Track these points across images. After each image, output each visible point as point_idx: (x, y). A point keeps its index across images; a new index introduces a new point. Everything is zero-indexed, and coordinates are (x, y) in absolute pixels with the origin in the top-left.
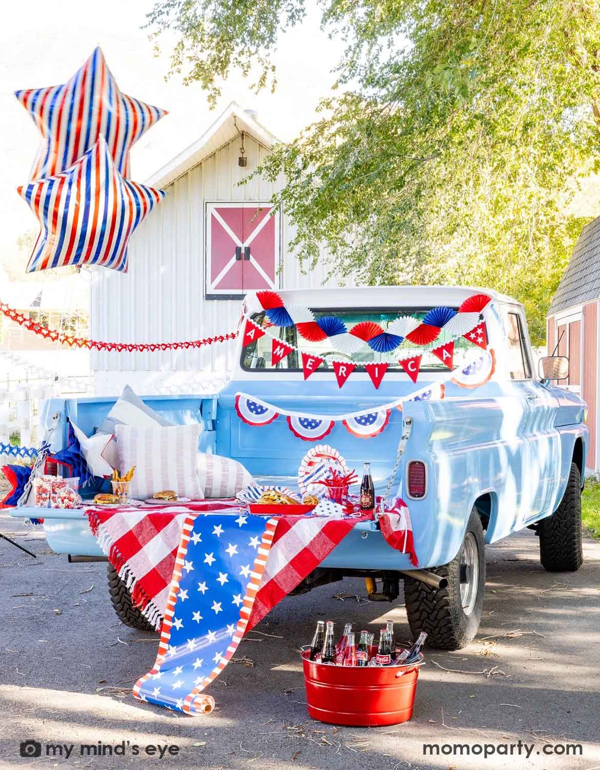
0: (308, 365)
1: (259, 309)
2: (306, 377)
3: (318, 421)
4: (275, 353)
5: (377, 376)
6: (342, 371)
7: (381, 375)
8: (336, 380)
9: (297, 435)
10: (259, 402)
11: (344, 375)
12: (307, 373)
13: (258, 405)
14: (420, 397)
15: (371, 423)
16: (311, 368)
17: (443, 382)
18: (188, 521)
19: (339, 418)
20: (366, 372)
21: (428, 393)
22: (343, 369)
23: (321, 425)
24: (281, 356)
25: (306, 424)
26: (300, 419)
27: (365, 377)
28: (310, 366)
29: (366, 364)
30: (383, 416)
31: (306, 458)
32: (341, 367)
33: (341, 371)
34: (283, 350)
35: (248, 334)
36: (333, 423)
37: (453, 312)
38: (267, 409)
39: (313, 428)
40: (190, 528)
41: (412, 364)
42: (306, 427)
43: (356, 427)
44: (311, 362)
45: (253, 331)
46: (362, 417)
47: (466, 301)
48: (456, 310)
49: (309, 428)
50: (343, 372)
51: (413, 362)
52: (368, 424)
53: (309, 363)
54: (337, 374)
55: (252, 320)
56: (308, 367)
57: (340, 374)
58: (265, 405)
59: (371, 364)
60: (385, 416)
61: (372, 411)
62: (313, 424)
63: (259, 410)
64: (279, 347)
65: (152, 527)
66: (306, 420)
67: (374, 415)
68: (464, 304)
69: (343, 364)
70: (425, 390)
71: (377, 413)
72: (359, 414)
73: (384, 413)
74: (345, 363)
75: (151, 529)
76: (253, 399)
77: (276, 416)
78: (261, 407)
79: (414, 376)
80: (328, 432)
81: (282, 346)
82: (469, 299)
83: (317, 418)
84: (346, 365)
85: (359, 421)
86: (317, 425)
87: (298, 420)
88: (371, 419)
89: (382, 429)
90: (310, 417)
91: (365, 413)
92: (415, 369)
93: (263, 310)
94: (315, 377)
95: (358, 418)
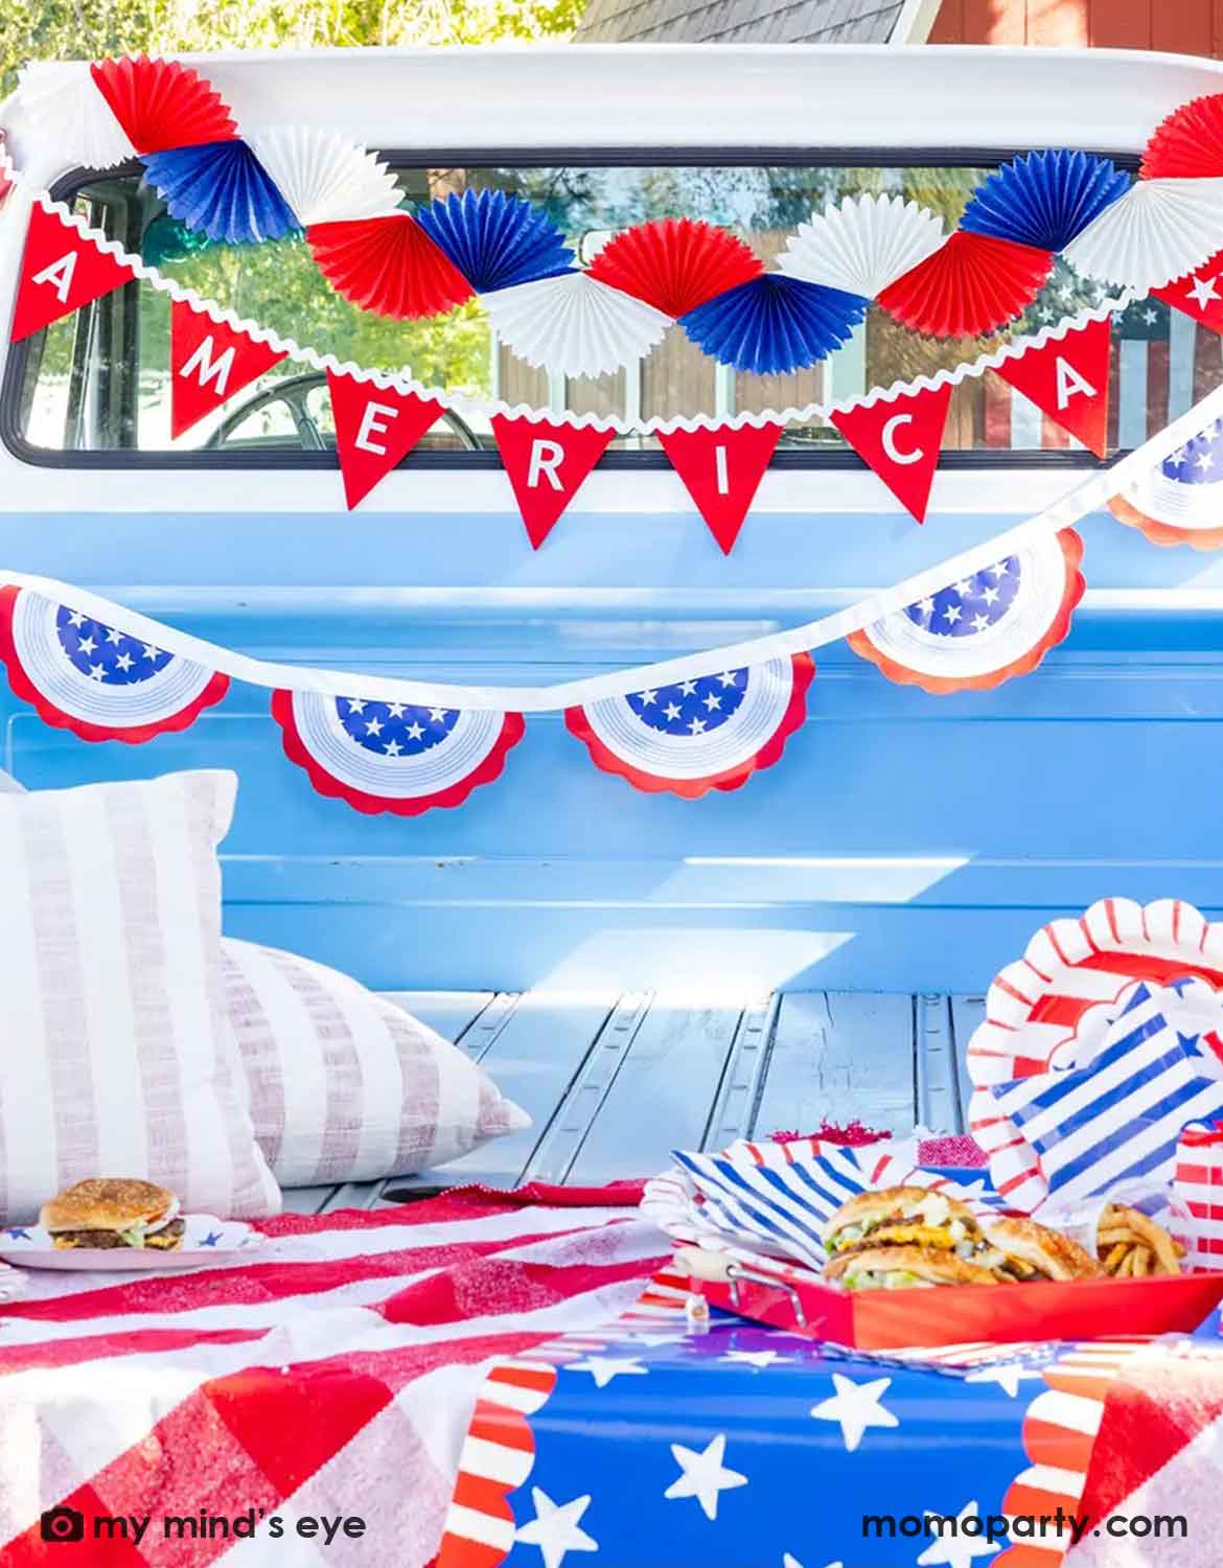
0: (363, 433)
1: (109, 145)
2: (356, 492)
3: (437, 716)
4: (186, 372)
5: (723, 487)
6: (545, 461)
7: (745, 486)
8: (515, 508)
9: (325, 784)
10: (122, 621)
11: (557, 485)
12: (361, 478)
13: (114, 638)
14: (963, 589)
15: (714, 720)
16: (380, 450)
17: (1069, 519)
18: (488, 1426)
19: (545, 700)
20: (669, 467)
21: (1000, 570)
22: (547, 455)
23: (454, 735)
24: (220, 389)
25: (374, 727)
26: (342, 703)
27: (668, 493)
28: (374, 437)
29: (668, 429)
30: (773, 690)
31: (1015, 974)
32: (539, 446)
33: (536, 463)
34: (229, 356)
35: (39, 279)
36: (515, 724)
37: (1112, 178)
38: (165, 658)
39: (411, 748)
40: (511, 1466)
41: (899, 432)
42: (375, 744)
43: (640, 742)
44: (378, 418)
45: (69, 261)
46: (668, 694)
47: (1170, 122)
48: (1128, 165)
49: (393, 747)
50: (550, 467)
51: (907, 418)
52: (697, 725)
53: (368, 424)
54: (519, 482)
55: (61, 208)
56: (362, 442)
57: (533, 481)
58: (156, 637)
59: (691, 427)
60: (784, 687)
61: (718, 663)
62: (415, 732)
63: (125, 662)
64: (209, 342)
65: (240, 1462)
66: (374, 709)
67: (728, 680)
68: (1159, 132)
69: (544, 430)
70: (987, 556)
71: (743, 674)
72: (648, 680)
73: (779, 674)
74: (556, 421)
75: (233, 1479)
76: (88, 605)
77: (218, 688)
78: (133, 646)
79: (912, 490)
80: (491, 768)
81: (224, 336)
82: (1180, 113)
83: (434, 697)
84: (564, 434)
85: (652, 715)
86: (434, 735)
87: (331, 708)
88: (713, 702)
89: (769, 755)
90: (399, 693)
91: (682, 672)
92: (917, 455)
93: (132, 152)
94: (400, 491)
95: (649, 698)
